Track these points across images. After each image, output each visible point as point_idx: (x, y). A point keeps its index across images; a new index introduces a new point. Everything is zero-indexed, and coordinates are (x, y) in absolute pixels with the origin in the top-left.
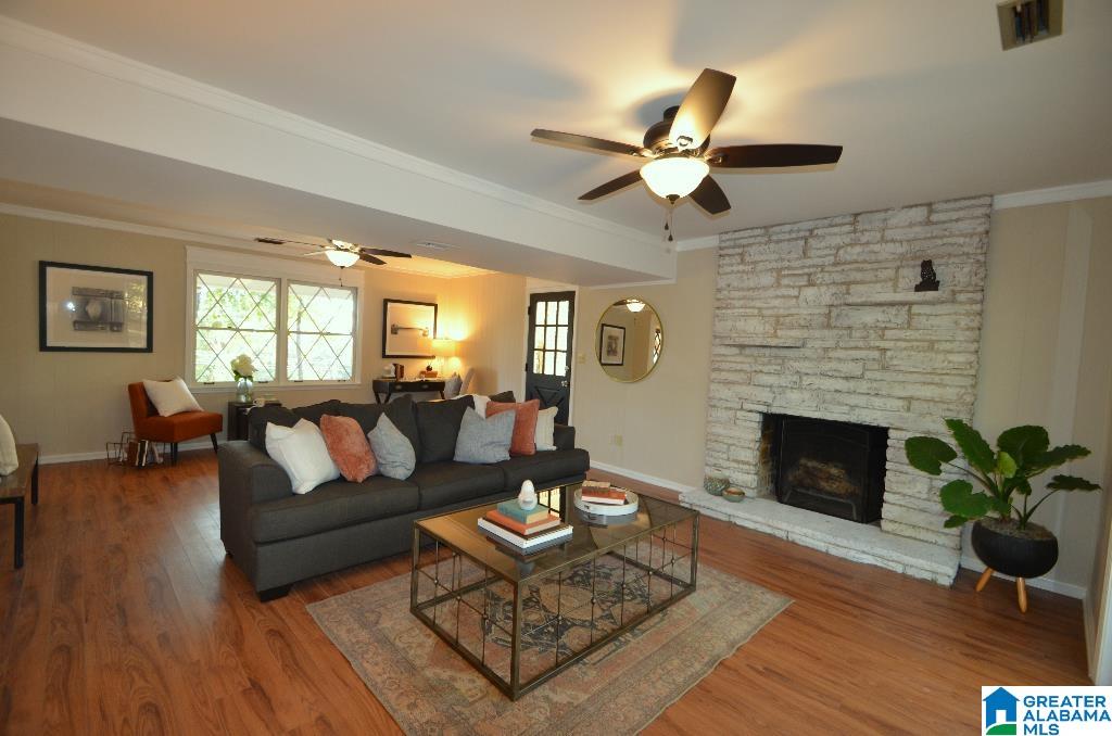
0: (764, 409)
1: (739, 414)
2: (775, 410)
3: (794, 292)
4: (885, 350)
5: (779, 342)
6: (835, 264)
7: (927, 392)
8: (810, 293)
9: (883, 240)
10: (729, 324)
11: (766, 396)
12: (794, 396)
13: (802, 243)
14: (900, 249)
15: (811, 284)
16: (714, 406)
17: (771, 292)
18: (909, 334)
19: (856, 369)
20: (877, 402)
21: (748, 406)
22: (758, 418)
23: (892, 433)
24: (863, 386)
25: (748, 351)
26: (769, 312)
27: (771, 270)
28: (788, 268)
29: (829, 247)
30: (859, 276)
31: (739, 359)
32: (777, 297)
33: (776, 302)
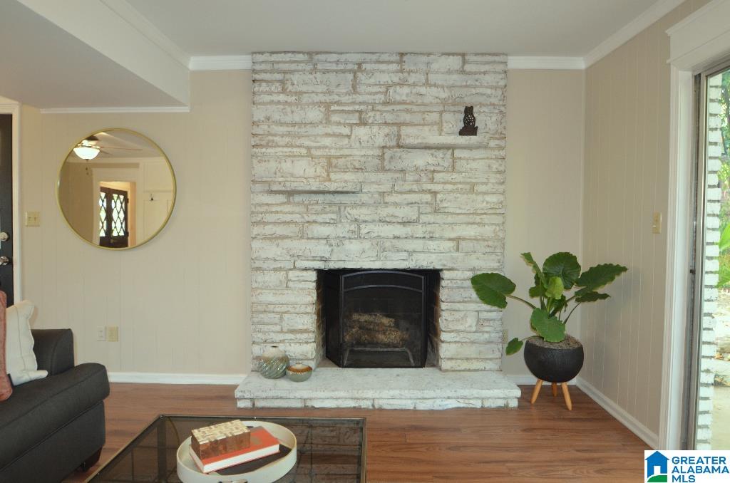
0: (321, 265)
1: (292, 274)
2: (333, 265)
3: (346, 131)
4: (435, 193)
5: (332, 187)
6: (386, 103)
7: (471, 231)
8: (362, 132)
9: (427, 83)
10: (273, 165)
11: (321, 249)
12: (354, 247)
13: (350, 76)
14: (444, 94)
15: (363, 123)
16: (258, 269)
17: (320, 130)
18: (456, 177)
19: (410, 213)
20: (432, 245)
21: (301, 264)
22: (313, 276)
23: (445, 275)
24: (419, 230)
25: (297, 198)
26: (319, 153)
27: (320, 104)
28: (338, 103)
29: (380, 85)
30: (407, 117)
31: (288, 208)
32: (327, 135)
33: (328, 141)
